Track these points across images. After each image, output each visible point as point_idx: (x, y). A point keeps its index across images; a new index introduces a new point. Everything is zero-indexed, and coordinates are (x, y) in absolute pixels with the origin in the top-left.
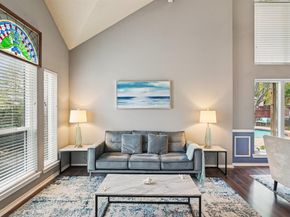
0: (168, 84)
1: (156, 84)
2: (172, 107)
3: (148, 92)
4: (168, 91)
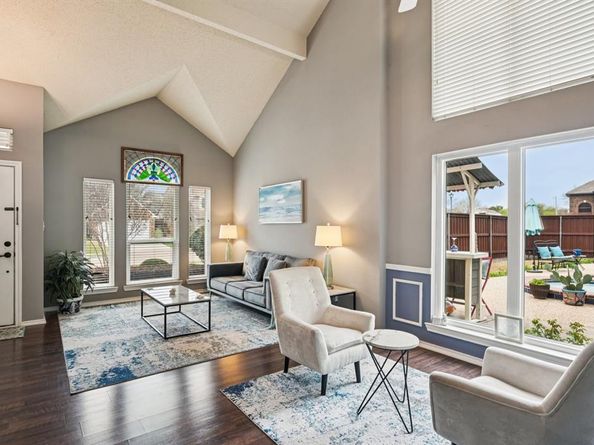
0: (299, 185)
2: (304, 220)
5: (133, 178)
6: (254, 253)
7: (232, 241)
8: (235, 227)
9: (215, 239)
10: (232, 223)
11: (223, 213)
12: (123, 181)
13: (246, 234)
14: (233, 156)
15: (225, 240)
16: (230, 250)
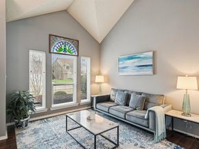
0: (151, 54)
1: (142, 56)
2: (154, 73)
3: (136, 62)
4: (151, 60)
5: (55, 51)
9: (93, 82)
11: (95, 70)
12: (50, 52)
13: (108, 80)
14: (100, 42)
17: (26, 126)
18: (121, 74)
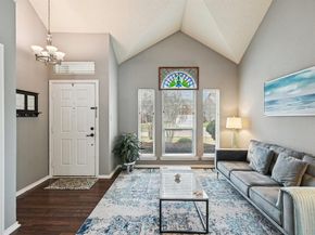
5: (166, 87)
6: (259, 143)
7: (238, 130)
8: (239, 119)
9: (223, 128)
10: (238, 116)
11: (229, 108)
12: (160, 89)
13: (251, 126)
14: (238, 62)
15: (231, 129)
16: (235, 138)
17: (131, 171)
18: (268, 114)
